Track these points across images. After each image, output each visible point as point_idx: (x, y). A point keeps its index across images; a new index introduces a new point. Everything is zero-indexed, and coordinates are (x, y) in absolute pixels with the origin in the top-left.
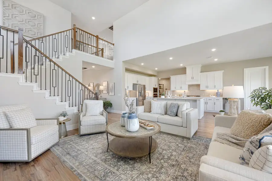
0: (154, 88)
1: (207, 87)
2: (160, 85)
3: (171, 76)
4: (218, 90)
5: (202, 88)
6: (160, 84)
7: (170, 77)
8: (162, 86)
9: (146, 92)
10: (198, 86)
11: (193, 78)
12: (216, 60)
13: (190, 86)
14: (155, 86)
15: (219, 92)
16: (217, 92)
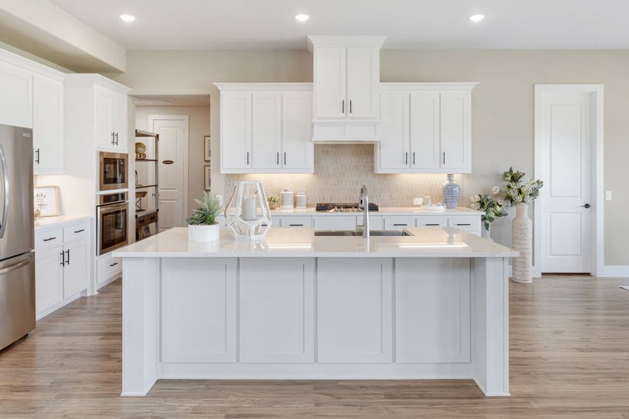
0: (101, 154)
1: (410, 159)
2: (139, 140)
3: (220, 86)
4: (450, 176)
6: (141, 129)
7: (219, 91)
8: (149, 143)
9: (40, 181)
10: (366, 151)
11: (346, 107)
12: (477, 18)
13: (325, 151)
14: (115, 138)
15: (455, 186)
16: (448, 182)
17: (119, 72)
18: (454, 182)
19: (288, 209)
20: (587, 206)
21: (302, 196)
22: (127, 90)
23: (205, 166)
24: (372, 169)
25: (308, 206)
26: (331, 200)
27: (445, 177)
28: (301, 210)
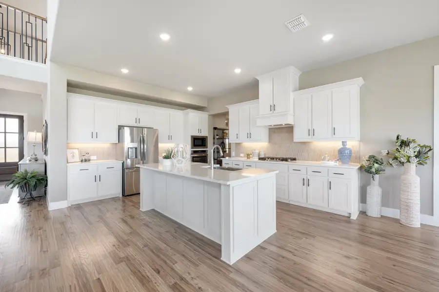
0: (192, 136)
1: (311, 133)
3: (228, 107)
4: (344, 143)
5: (299, 135)
11: (273, 108)
12: (327, 38)
13: (272, 131)
14: (200, 131)
15: (347, 149)
16: (342, 147)
17: (205, 107)
18: (347, 146)
21: (262, 153)
22: (208, 113)
26: (266, 155)
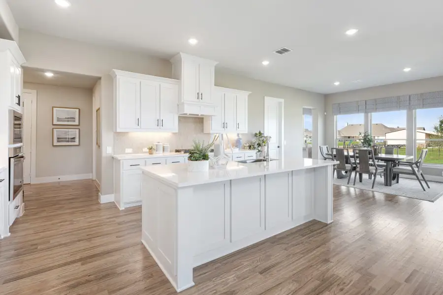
1: (225, 125)
3: (117, 72)
4: (238, 135)
10: (200, 121)
11: (199, 96)
15: (240, 139)
16: (237, 138)
19: (160, 154)
20: (278, 147)
21: (167, 145)
23: (53, 129)
24: (202, 130)
25: (171, 151)
26: (182, 148)
27: (236, 135)
28: (167, 154)
